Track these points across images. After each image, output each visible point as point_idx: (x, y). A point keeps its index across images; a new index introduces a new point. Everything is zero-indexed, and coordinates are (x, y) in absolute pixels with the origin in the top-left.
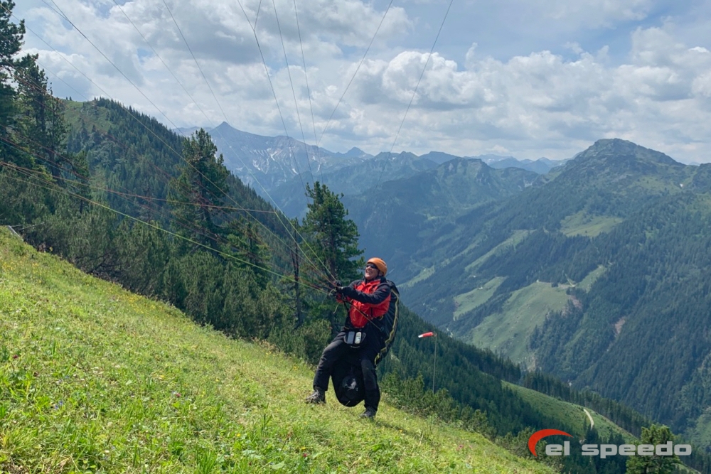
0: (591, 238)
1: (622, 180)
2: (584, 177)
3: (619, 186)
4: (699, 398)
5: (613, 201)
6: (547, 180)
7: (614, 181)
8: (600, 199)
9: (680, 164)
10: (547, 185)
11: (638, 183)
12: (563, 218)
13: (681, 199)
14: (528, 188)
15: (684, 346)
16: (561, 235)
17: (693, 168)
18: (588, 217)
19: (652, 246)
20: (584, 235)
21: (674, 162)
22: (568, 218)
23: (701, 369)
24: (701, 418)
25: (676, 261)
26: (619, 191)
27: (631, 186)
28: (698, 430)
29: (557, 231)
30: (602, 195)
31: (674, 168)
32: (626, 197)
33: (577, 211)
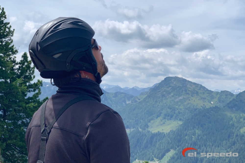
0: (165, 133)
1: (181, 99)
2: (160, 98)
3: (179, 103)
5: (177, 112)
6: (139, 100)
7: (176, 100)
8: (169, 111)
10: (139, 102)
11: (189, 102)
12: (150, 122)
14: (128, 104)
16: (149, 132)
17: (217, 93)
18: (163, 121)
19: (200, 137)
20: (162, 132)
21: (207, 90)
22: (152, 121)
25: (213, 146)
26: (179, 106)
27: (186, 103)
29: (147, 129)
30: (170, 109)
31: (208, 93)
32: (183, 109)
33: (157, 118)
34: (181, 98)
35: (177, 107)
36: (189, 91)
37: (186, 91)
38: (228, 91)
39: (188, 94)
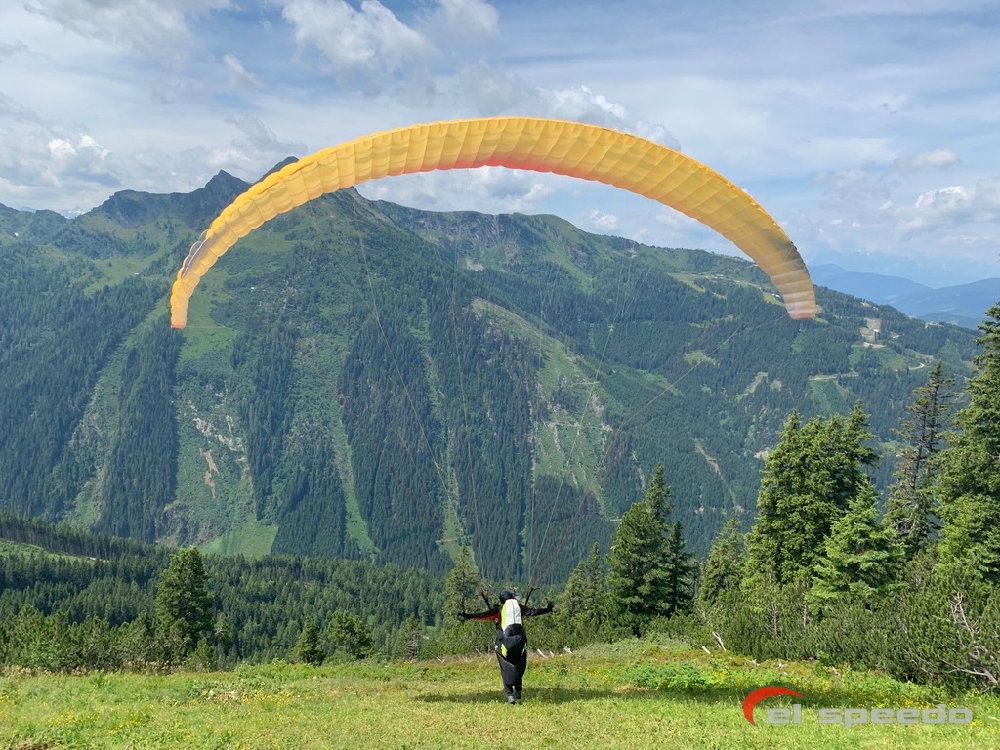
4: (74, 477)
9: (11, 209)
13: (19, 251)
15: (48, 421)
23: (71, 442)
24: (79, 497)
28: (77, 511)
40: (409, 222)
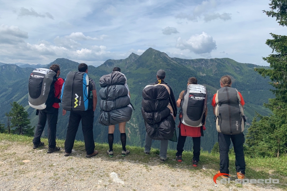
34: (66, 70)
35: (64, 75)
36: (71, 66)
37: (69, 66)
38: (92, 66)
39: (71, 67)
40: (183, 63)
